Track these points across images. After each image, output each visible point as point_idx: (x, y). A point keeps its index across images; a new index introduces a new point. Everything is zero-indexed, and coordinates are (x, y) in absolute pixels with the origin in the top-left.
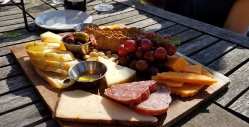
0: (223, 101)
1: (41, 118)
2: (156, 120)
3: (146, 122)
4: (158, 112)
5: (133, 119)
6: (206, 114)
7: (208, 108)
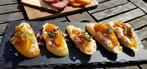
0: (90, 12)
1: (17, 2)
2: (57, 10)
3: (53, 10)
4: (59, 8)
5: (49, 8)
6: (81, 14)
7: (83, 13)
